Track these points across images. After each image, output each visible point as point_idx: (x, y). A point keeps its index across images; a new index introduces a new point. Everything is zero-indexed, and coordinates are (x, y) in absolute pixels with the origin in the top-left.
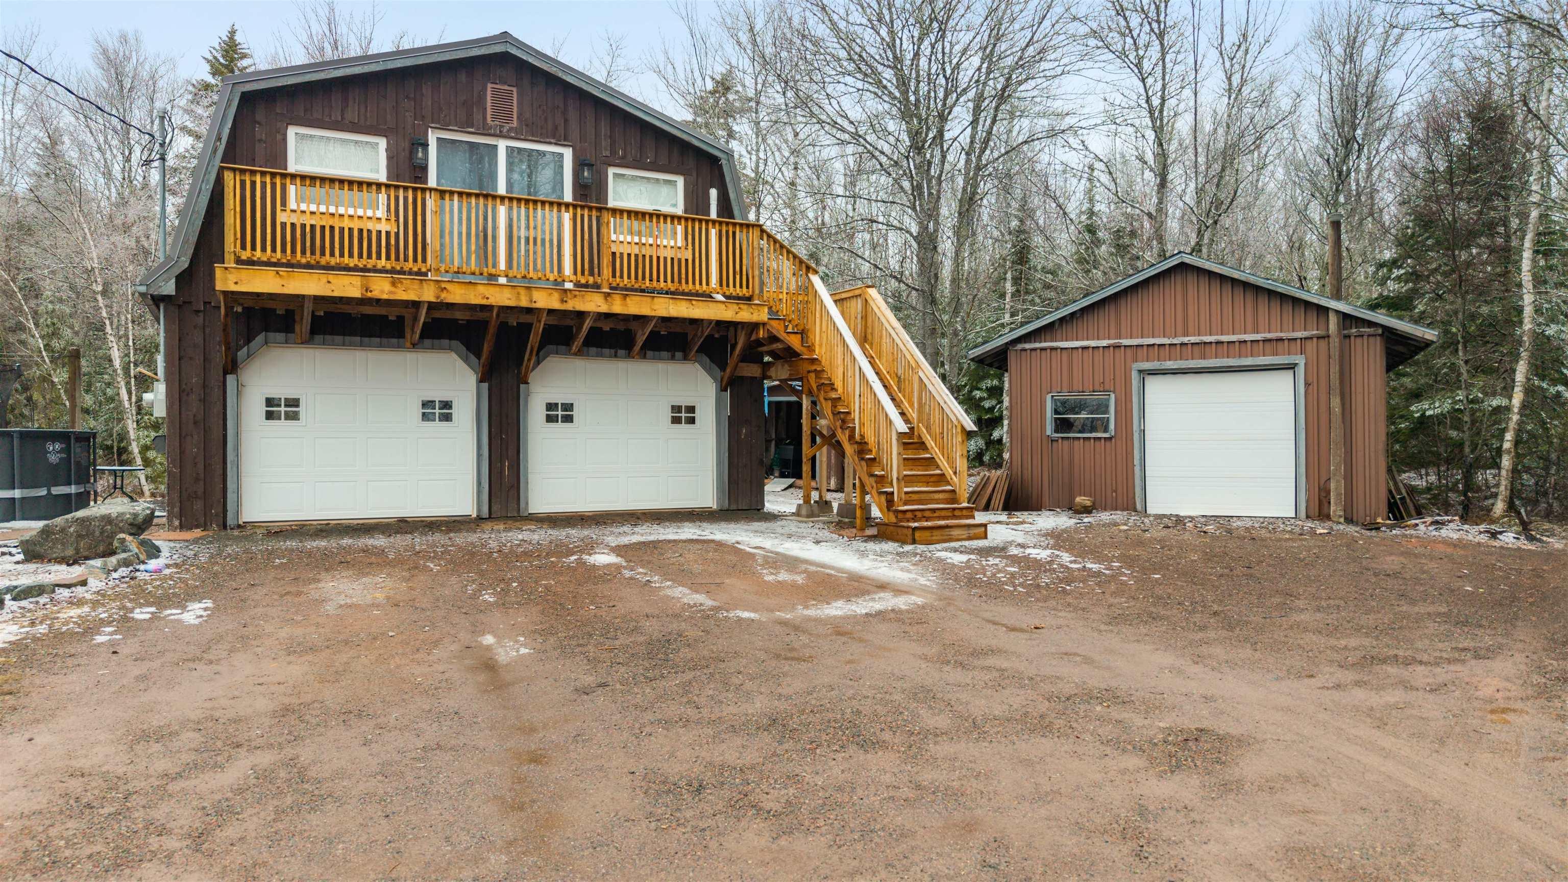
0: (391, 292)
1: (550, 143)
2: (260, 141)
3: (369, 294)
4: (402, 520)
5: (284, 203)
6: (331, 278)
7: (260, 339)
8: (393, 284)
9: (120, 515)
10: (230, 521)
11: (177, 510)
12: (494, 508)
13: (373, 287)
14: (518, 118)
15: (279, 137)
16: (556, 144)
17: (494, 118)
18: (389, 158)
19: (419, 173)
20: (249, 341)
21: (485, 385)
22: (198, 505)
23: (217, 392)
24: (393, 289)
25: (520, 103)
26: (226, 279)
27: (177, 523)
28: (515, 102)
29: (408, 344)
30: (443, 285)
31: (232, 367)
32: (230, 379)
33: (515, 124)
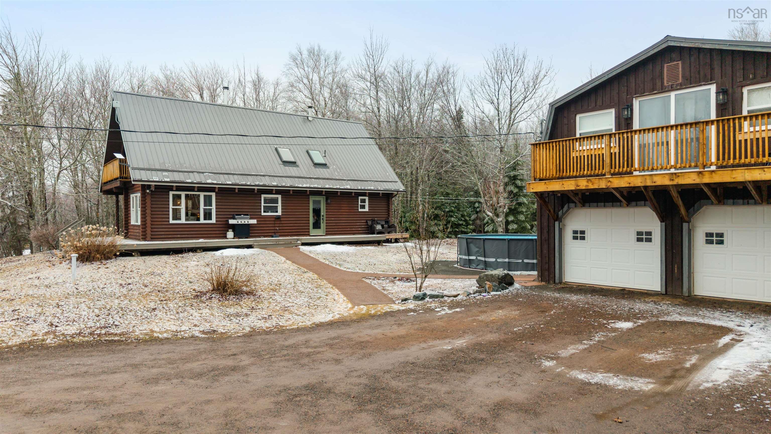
0: (587, 186)
1: (701, 85)
2: (565, 124)
3: (578, 188)
4: (623, 290)
5: (573, 149)
6: (564, 182)
7: (566, 207)
8: (588, 182)
9: (495, 274)
10: (557, 281)
11: (540, 274)
12: (668, 290)
13: (579, 184)
14: (682, 77)
15: (572, 121)
16: (704, 85)
17: (668, 81)
18: (616, 117)
19: (629, 121)
20: (562, 208)
21: (664, 224)
22: (547, 273)
23: (552, 228)
24: (587, 184)
25: (683, 68)
26: (530, 188)
27: (540, 279)
28: (680, 69)
29: (625, 205)
30: (609, 180)
31: (558, 219)
32: (557, 223)
33: (680, 81)
